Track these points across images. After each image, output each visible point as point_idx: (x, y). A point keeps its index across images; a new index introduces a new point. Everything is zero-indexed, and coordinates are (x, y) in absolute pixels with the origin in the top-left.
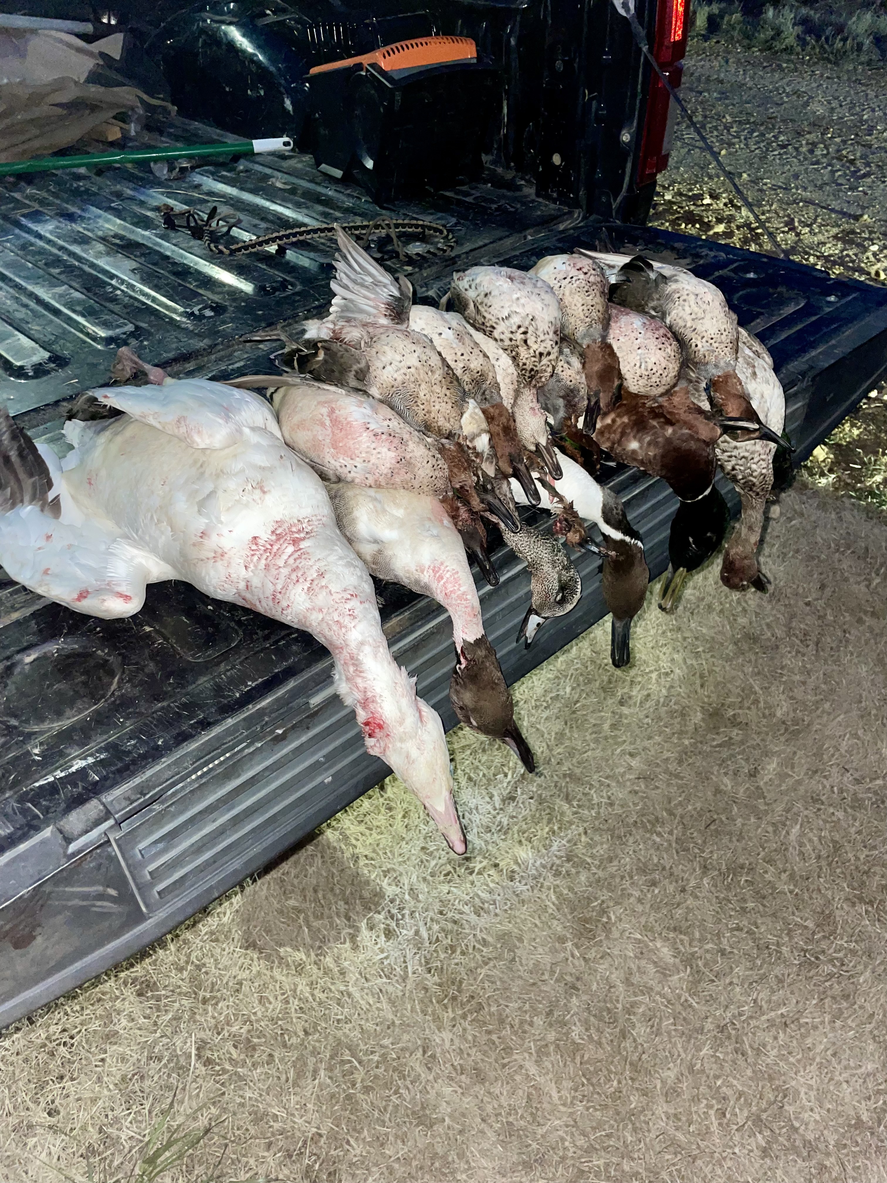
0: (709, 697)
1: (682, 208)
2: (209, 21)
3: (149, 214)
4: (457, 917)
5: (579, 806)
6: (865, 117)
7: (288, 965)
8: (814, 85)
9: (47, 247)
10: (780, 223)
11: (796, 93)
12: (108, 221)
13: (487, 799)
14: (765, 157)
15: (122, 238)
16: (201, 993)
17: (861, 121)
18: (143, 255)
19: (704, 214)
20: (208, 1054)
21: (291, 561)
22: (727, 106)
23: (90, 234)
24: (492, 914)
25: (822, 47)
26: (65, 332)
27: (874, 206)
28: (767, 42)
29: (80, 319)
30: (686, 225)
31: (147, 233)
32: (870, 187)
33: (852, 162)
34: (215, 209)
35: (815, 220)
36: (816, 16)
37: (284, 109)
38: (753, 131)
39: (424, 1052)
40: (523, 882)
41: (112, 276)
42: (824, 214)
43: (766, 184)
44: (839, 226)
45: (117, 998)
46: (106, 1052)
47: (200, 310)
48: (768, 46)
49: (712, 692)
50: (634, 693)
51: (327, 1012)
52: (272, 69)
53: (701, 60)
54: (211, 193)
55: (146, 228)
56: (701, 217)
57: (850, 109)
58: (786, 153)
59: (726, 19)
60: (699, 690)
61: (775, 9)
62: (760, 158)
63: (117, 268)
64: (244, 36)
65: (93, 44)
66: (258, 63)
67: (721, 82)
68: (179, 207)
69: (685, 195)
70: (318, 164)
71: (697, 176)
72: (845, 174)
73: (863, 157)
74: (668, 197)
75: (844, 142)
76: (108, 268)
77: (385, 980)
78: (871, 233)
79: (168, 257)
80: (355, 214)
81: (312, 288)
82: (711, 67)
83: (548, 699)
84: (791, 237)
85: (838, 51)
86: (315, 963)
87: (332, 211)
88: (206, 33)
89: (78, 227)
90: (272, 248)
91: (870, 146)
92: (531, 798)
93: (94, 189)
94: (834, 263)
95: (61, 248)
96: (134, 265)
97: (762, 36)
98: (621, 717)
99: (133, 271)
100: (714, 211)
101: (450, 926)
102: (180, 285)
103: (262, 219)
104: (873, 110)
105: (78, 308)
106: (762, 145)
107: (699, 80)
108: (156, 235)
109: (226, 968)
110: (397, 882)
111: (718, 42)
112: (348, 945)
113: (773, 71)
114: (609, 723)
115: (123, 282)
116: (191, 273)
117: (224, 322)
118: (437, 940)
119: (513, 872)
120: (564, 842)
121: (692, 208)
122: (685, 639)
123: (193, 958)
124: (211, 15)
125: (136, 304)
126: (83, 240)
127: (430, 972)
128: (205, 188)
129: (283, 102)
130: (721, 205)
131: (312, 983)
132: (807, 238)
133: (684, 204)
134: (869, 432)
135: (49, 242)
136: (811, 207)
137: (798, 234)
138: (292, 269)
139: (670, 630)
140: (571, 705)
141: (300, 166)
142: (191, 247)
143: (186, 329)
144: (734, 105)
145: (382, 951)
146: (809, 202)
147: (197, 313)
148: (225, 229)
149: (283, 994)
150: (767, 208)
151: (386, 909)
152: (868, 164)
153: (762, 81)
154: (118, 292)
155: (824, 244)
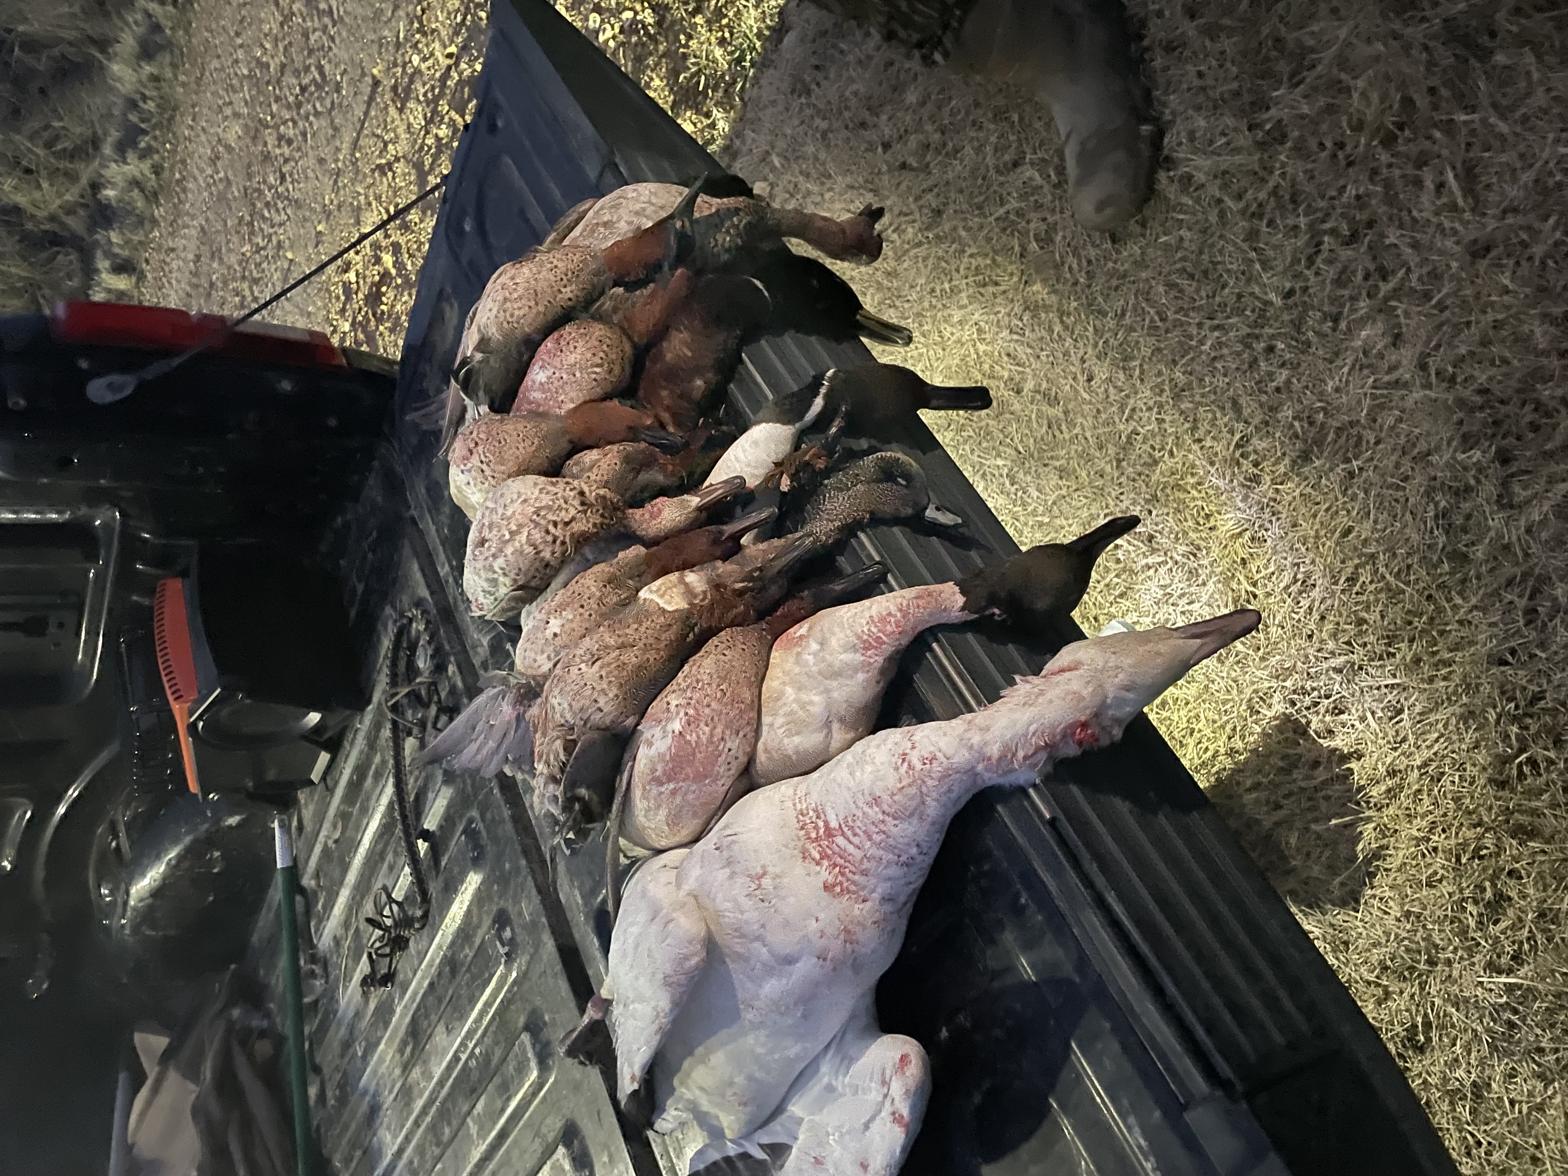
0: (1012, 274)
1: (360, 309)
2: (123, 921)
3: (372, 1006)
4: (1316, 616)
5: (1162, 449)
6: (246, 72)
7: (1382, 847)
8: (203, 138)
9: (413, 1143)
10: (381, 182)
11: (214, 160)
12: (381, 1060)
13: (1152, 572)
14: (296, 201)
15: (404, 1043)
16: (1422, 966)
17: (249, 77)
18: (427, 1016)
19: (369, 280)
20: (1504, 960)
21: (856, 840)
22: (230, 251)
23: (398, 1086)
24: (1311, 567)
25: (154, 127)
26: (528, 1125)
27: (361, 61)
28: (147, 197)
29: (513, 1104)
30: (382, 303)
31: (398, 1010)
32: (337, 66)
33: (303, 89)
34: (369, 921)
35: (378, 136)
36: (114, 135)
37: (239, 825)
38: (263, 217)
39: (1506, 663)
40: (1268, 526)
41: (456, 1058)
42: (371, 125)
43: (332, 202)
44: (386, 107)
45: (1425, 1082)
46: (1500, 1099)
47: (503, 945)
48: (153, 197)
49: (1005, 271)
50: (1006, 374)
51: (1449, 796)
52: (188, 840)
53: (170, 283)
54: (346, 924)
55: (392, 1012)
56: (373, 284)
57: (235, 91)
58: (291, 175)
59: (117, 250)
60: (1002, 288)
61: (106, 188)
62: (300, 208)
63: (445, 1051)
64: (143, 875)
65: (147, 1070)
66: (180, 858)
67: (198, 257)
68: (363, 967)
69: (344, 304)
70: (312, 783)
71: (320, 290)
72: (320, 98)
73: (297, 73)
74: (346, 327)
75: (277, 99)
76: (444, 1064)
77: (1405, 716)
78: (395, 65)
79: (431, 985)
80: (377, 737)
81: (476, 795)
82: (179, 269)
83: (1013, 489)
84: (400, 167)
85: (158, 106)
86: (1379, 810)
87: (373, 767)
88: (139, 925)
89: (388, 1099)
90: (422, 846)
91: (283, 66)
92: (1150, 512)
93: (338, 1076)
94: (435, 112)
95: (417, 1124)
96: (441, 1029)
97: (139, 204)
98: (1039, 392)
99: (449, 1031)
100: (366, 268)
101: (1329, 627)
102: (469, 970)
103: (382, 859)
104: (236, 61)
105: (499, 1104)
106: (280, 206)
107: (196, 286)
108: (401, 998)
109: (1387, 934)
110: (1265, 698)
111: (147, 261)
112: (1354, 765)
113: (184, 190)
114: (1045, 408)
115: (463, 1044)
116: (453, 954)
117: (520, 913)
118: (1348, 643)
119: (1253, 539)
120: (1213, 471)
121: (361, 296)
122: (932, 307)
123: (1372, 978)
124: (116, 919)
125: (493, 1028)
126: (406, 1094)
127: (1394, 655)
128: (340, 932)
129: (230, 827)
130: (358, 258)
131: (1409, 816)
132: (402, 147)
133: (356, 306)
134: (656, 65)
135: (407, 1139)
136: (361, 142)
137: (397, 159)
138: (449, 820)
139: (921, 325)
140: (1021, 459)
141: (311, 807)
142: (419, 953)
143: (529, 964)
144: (228, 241)
145: (1363, 719)
146: (355, 145)
147: (506, 949)
148: (395, 908)
149: (1424, 856)
150: (362, 198)
151: (1305, 712)
152: (307, 69)
153: (198, 204)
154: (477, 1051)
155: (409, 126)
